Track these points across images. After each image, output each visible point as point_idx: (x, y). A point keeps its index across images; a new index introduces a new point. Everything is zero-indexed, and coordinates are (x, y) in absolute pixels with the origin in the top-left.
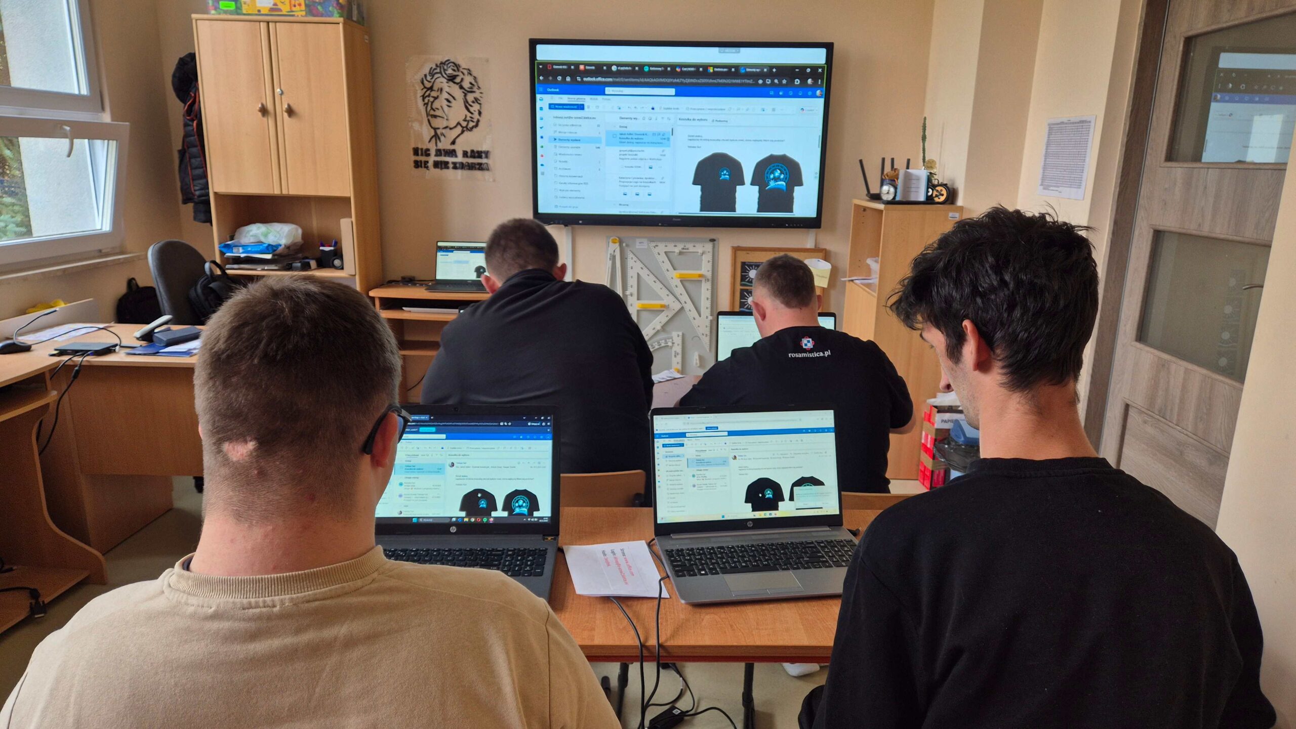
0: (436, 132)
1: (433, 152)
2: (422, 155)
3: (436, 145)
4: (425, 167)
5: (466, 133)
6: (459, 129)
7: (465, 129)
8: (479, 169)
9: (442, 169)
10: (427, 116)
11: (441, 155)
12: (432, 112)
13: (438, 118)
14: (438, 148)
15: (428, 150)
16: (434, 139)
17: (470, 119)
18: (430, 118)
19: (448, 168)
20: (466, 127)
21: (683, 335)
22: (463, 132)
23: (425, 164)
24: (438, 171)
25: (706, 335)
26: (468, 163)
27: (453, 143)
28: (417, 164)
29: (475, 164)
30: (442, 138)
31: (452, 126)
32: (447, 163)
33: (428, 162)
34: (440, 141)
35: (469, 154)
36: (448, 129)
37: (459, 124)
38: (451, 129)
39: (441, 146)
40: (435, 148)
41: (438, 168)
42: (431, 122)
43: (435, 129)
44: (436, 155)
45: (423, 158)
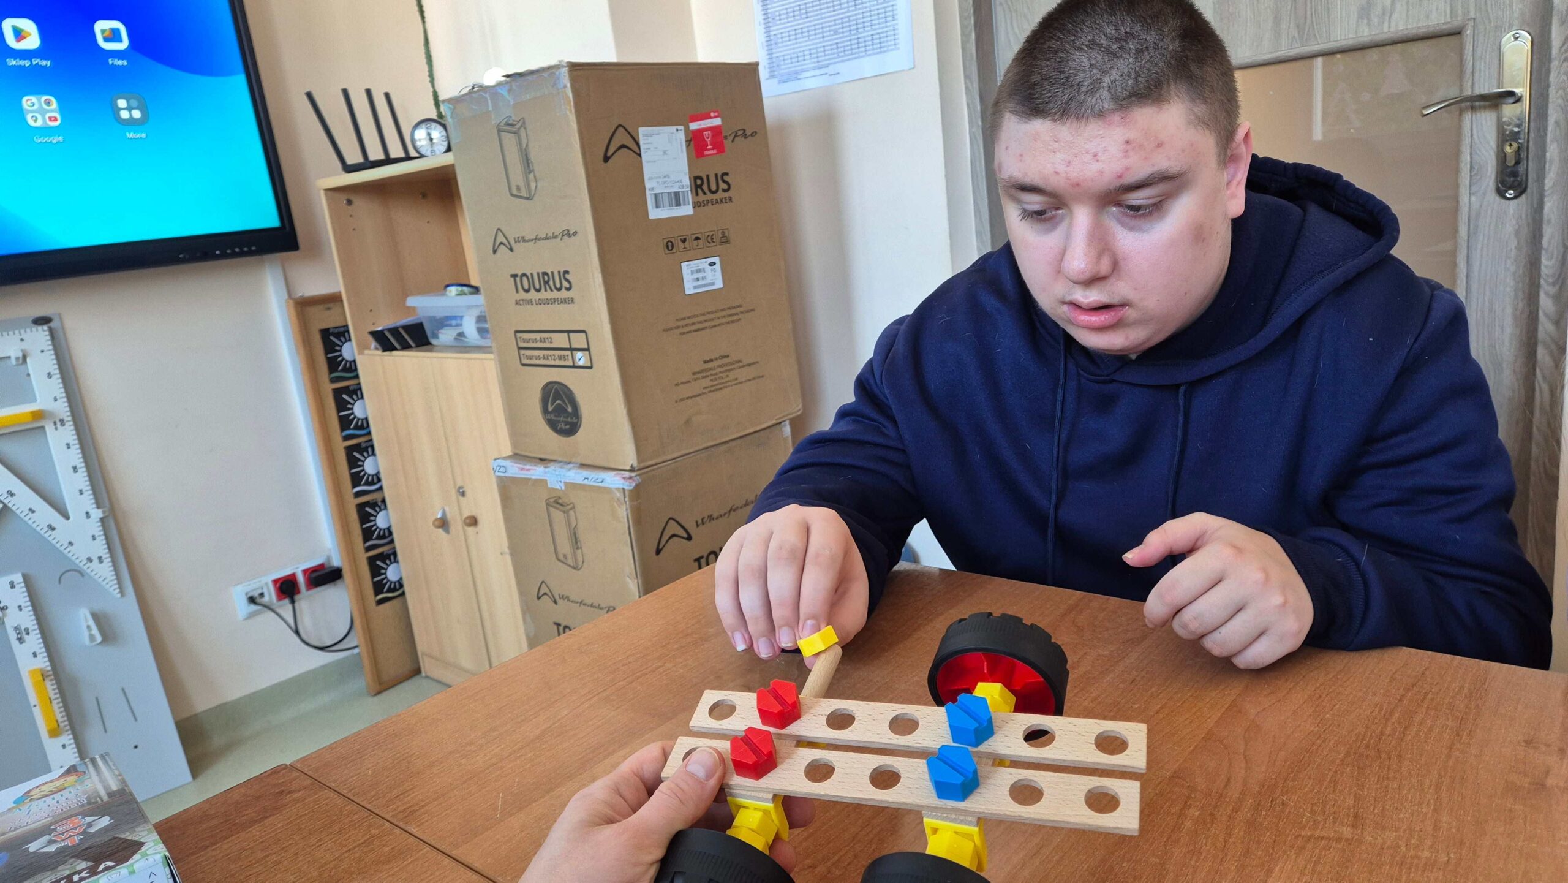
21: (26, 579)
25: (100, 559)
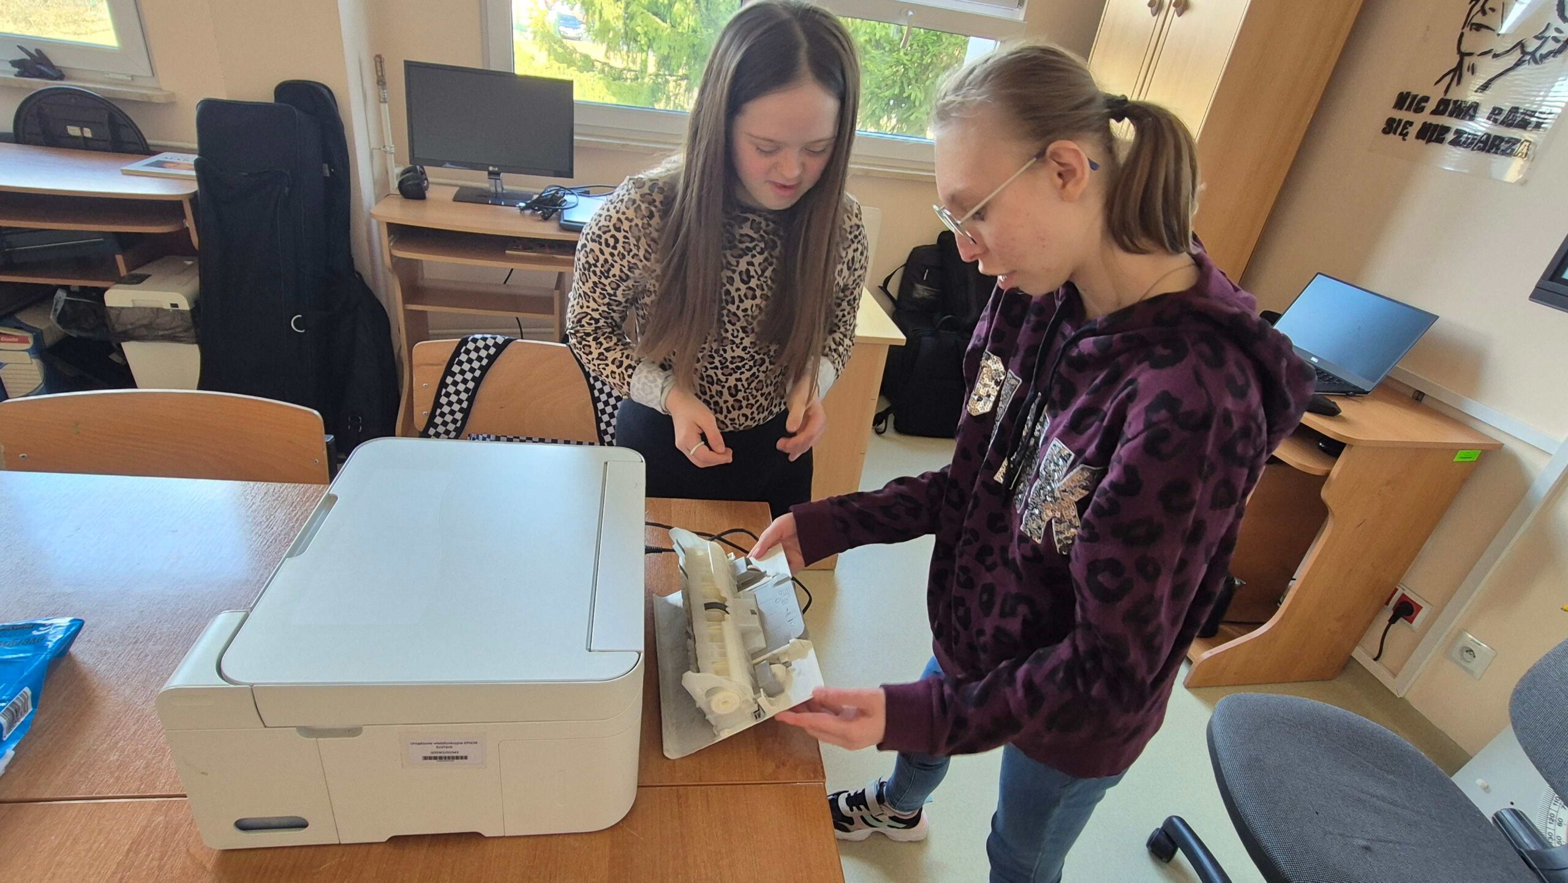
0: (1460, 64)
1: (1431, 106)
2: (1408, 109)
3: (1446, 91)
4: (1401, 134)
5: (1525, 66)
6: (1516, 55)
7: (1528, 57)
8: (1504, 153)
9: (1429, 141)
10: (1463, 28)
11: (1442, 113)
12: (1478, 19)
13: (1484, 30)
14: (1448, 97)
15: (1426, 99)
16: (1448, 79)
17: (1556, 34)
18: (1467, 29)
19: (1440, 140)
20: (1533, 54)
22: (1518, 64)
23: (1405, 128)
24: (1422, 142)
26: (1489, 136)
27: (1485, 87)
28: (1391, 126)
29: (1501, 139)
30: (1466, 74)
31: (1499, 51)
32: (1447, 129)
33: (1411, 124)
34: (1459, 82)
35: (1501, 118)
36: (1490, 56)
37: (1521, 45)
38: (1496, 56)
39: (1454, 95)
40: (1441, 96)
41: (1423, 139)
42: (1464, 39)
43: (1463, 55)
44: (1434, 112)
45: (1404, 115)
